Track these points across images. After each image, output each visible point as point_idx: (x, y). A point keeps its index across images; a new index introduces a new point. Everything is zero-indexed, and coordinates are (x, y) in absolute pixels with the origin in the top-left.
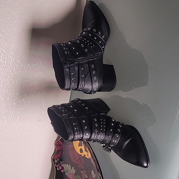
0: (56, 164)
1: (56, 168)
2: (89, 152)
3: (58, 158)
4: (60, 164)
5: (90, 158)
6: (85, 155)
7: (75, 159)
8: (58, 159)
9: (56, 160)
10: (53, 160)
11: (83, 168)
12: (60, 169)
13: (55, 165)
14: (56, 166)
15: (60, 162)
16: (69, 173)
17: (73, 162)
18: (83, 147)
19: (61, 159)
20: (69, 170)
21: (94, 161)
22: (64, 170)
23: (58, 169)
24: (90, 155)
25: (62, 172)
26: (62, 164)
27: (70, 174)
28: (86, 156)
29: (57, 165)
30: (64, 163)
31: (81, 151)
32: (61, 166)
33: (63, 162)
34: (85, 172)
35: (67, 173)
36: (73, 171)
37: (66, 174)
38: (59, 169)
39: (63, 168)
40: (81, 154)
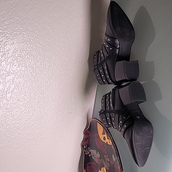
1: (85, 152)
2: (110, 139)
3: (86, 145)
4: (88, 149)
5: (111, 144)
6: (107, 142)
7: (100, 145)
10: (83, 146)
11: (106, 153)
12: (88, 153)
15: (88, 148)
16: (95, 157)
17: (98, 148)
18: (106, 136)
19: (88, 146)
20: (95, 154)
21: (114, 147)
23: (86, 154)
24: (111, 142)
25: (90, 156)
26: (90, 149)
28: (108, 143)
29: (85, 150)
31: (104, 139)
32: (89, 151)
33: (91, 148)
34: (107, 156)
35: (94, 157)
36: (98, 155)
37: (93, 158)
38: (87, 153)
39: (90, 153)
40: (105, 141)
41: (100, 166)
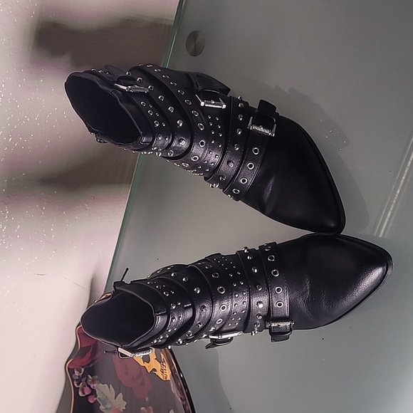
0: (77, 380)
1: (76, 390)
2: (166, 364)
3: (83, 367)
4: (86, 381)
5: (168, 378)
6: (154, 370)
7: (127, 374)
8: (83, 370)
9: (76, 372)
10: (70, 371)
11: (147, 399)
12: (87, 394)
13: (75, 382)
14: (76, 385)
15: (87, 377)
16: (109, 406)
17: (121, 382)
20: (109, 397)
21: (180, 389)
22: (96, 396)
23: (80, 394)
24: (168, 373)
25: (91, 402)
26: (93, 381)
27: (110, 408)
28: (159, 373)
29: (78, 384)
30: (97, 379)
32: (89, 386)
33: (96, 377)
34: (152, 412)
35: (104, 406)
36: (120, 403)
37: (102, 408)
38: (84, 394)
39: (93, 392)
40: (146, 364)
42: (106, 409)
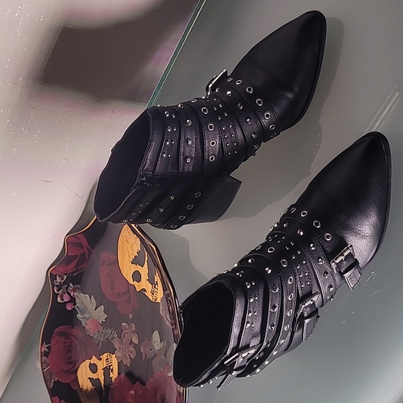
0: (57, 286)
1: (55, 296)
2: (159, 287)
3: (66, 274)
4: (67, 288)
5: (159, 301)
6: (144, 290)
7: (113, 289)
8: (65, 277)
9: (58, 278)
10: (51, 275)
11: (131, 316)
12: (66, 300)
13: (55, 288)
14: (55, 291)
15: (69, 285)
16: (87, 315)
17: (104, 295)
18: (144, 271)
20: (90, 310)
22: (75, 304)
23: (59, 300)
24: (160, 295)
25: (69, 309)
26: (74, 290)
27: (89, 318)
28: (149, 294)
29: (58, 290)
30: (79, 289)
31: (137, 276)
32: (69, 294)
33: (78, 286)
34: (134, 329)
35: (82, 315)
36: (101, 315)
37: (79, 316)
38: (63, 300)
39: (73, 300)
40: (135, 283)
41: (98, 345)
42: (84, 318)
